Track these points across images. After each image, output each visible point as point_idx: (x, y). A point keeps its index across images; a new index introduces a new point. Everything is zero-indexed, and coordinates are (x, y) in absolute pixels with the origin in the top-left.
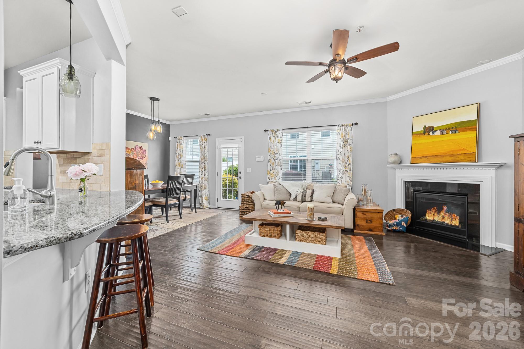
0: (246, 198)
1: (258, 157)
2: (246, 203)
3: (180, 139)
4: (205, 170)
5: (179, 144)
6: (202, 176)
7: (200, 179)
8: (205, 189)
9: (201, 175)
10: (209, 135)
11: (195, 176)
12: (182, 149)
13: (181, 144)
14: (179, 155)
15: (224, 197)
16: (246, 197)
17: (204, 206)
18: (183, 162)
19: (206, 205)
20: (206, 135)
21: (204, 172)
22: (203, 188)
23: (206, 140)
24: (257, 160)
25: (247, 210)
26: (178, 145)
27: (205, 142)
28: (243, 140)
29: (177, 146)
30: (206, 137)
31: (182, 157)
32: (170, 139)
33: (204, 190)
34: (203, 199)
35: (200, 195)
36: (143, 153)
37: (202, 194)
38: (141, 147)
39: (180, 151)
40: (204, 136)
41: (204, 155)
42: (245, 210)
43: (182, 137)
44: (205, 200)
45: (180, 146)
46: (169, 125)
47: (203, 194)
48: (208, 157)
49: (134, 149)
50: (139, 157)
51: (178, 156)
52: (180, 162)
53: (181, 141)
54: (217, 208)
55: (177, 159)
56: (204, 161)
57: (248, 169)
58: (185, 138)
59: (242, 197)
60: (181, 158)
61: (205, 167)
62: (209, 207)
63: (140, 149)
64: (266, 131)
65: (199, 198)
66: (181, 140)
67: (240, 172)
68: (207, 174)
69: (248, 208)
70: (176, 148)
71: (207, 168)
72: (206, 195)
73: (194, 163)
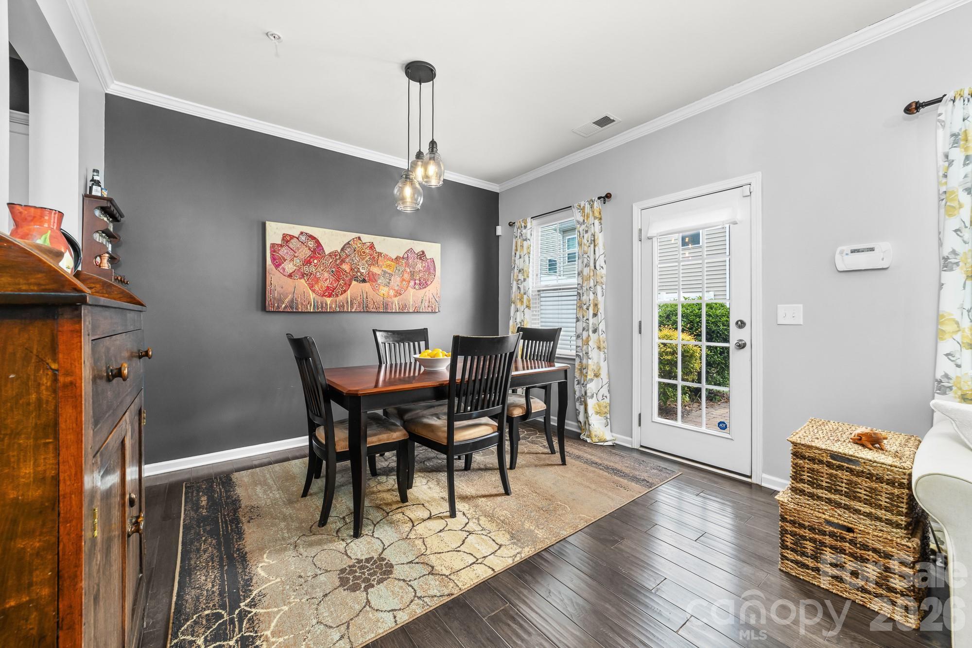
0: (825, 469)
1: (853, 251)
2: (830, 496)
3: (523, 225)
4: (595, 315)
5: (519, 241)
6: (585, 334)
7: (580, 343)
8: (597, 375)
9: (584, 329)
10: (608, 196)
11: (562, 333)
12: (529, 253)
13: (526, 240)
14: (520, 271)
15: (666, 411)
16: (829, 465)
17: (593, 433)
18: (530, 292)
19: (598, 433)
20: (599, 198)
21: (591, 321)
22: (590, 375)
23: (597, 214)
24: (841, 267)
25: (843, 539)
26: (517, 242)
27: (597, 222)
28: (757, 188)
29: (514, 248)
30: (597, 205)
31: (528, 277)
32: (499, 230)
33: (592, 380)
34: (591, 411)
35: (578, 394)
36: (429, 269)
37: (586, 393)
38: (423, 252)
39: (522, 260)
40: (591, 203)
41: (592, 265)
42: (823, 533)
43: (529, 220)
44: (597, 413)
45: (522, 246)
46: (498, 194)
47: (589, 394)
48: (604, 272)
49: (403, 258)
50: (417, 282)
51: (518, 276)
52: (522, 291)
53: (524, 231)
54: (636, 446)
55: (515, 283)
56: (592, 284)
57: (782, 309)
58: (535, 222)
59: (796, 454)
60: (525, 280)
61: (596, 305)
62: (608, 439)
63: (420, 259)
64: (913, 109)
65: (577, 404)
66: (525, 227)
67: (742, 322)
68: (602, 327)
69: (850, 530)
70: (513, 254)
71: (601, 307)
72: (600, 398)
73: (560, 294)
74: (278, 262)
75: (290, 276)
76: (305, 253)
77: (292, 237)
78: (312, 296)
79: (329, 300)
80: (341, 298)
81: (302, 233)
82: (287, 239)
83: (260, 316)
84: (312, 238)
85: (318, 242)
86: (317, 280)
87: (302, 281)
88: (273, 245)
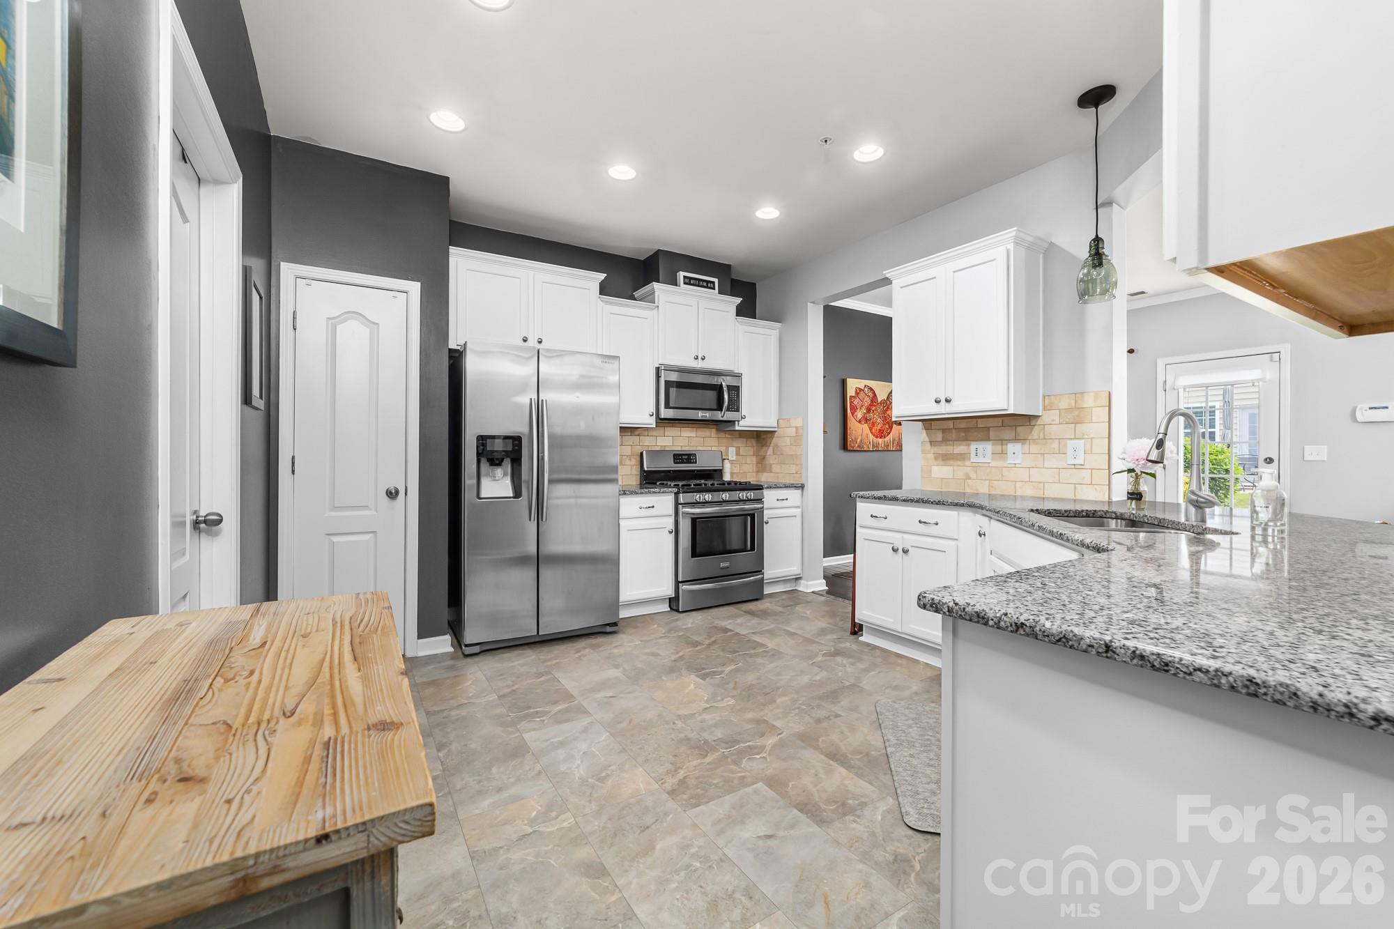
1: (1372, 408)
24: (1360, 419)
28: (1285, 355)
57: (1309, 449)
67: (1271, 459)
74: (854, 409)
75: (860, 422)
76: (867, 401)
77: (861, 390)
78: (871, 437)
79: (880, 441)
80: (887, 439)
81: (865, 386)
82: (858, 391)
83: (843, 454)
84: (871, 389)
85: (874, 393)
86: (873, 424)
87: (866, 425)
88: (851, 397)
